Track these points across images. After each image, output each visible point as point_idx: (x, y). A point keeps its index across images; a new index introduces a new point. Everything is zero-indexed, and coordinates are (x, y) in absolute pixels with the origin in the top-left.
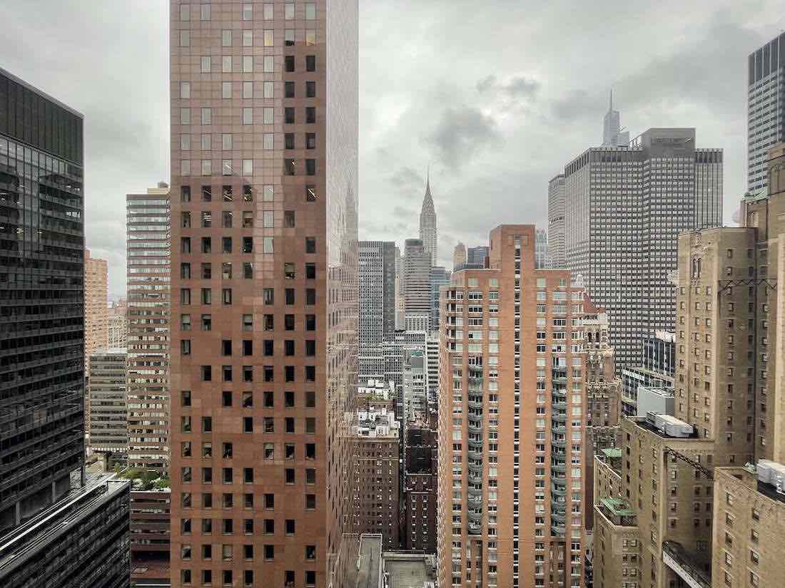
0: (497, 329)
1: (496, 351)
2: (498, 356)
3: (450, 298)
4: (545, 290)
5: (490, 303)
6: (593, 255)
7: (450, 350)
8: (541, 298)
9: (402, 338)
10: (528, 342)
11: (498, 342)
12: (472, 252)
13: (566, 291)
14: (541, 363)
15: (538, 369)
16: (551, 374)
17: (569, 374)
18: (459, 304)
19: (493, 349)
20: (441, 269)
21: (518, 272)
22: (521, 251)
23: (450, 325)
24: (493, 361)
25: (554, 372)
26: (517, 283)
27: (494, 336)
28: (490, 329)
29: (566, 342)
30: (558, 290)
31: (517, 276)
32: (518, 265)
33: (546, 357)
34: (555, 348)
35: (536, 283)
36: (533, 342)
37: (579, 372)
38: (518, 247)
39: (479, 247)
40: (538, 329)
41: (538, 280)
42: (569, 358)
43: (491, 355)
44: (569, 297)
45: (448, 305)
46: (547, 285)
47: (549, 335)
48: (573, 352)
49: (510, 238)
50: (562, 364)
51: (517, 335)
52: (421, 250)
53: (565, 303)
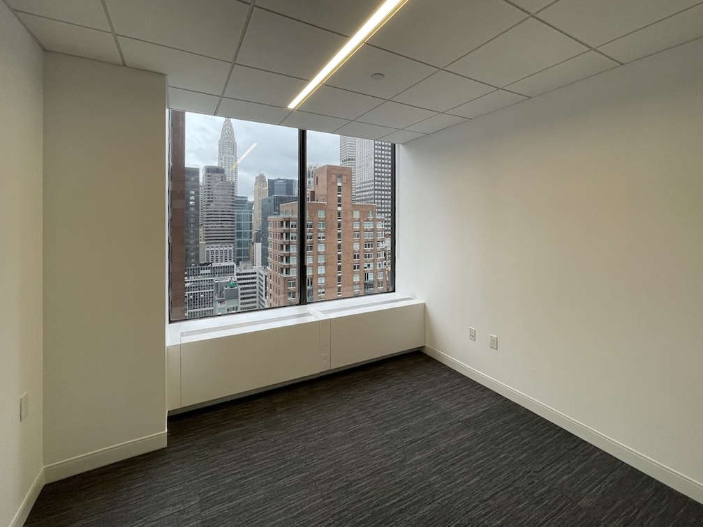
0: (324, 253)
1: (323, 272)
2: (325, 277)
3: (284, 228)
4: (359, 220)
5: (319, 231)
6: (376, 192)
7: (284, 275)
8: (356, 226)
9: (209, 271)
10: (347, 261)
11: (325, 264)
12: (272, 183)
13: (373, 220)
14: (356, 279)
15: (355, 284)
16: (363, 286)
17: (376, 285)
18: (292, 233)
19: (321, 271)
20: (244, 199)
21: (340, 206)
22: (342, 188)
23: (284, 252)
24: (322, 281)
25: (365, 284)
26: (339, 214)
27: (321, 260)
28: (318, 253)
29: (373, 261)
30: (368, 220)
31: (339, 209)
32: (339, 200)
33: (359, 273)
34: (366, 266)
35: (353, 214)
36: (351, 262)
37: (382, 282)
38: (339, 184)
39: (279, 179)
40: (354, 251)
41: (355, 212)
42: (375, 272)
43: (320, 276)
44: (375, 226)
45: (282, 234)
46: (360, 216)
47: (362, 256)
48: (378, 268)
49: (334, 177)
50: (371, 278)
51: (339, 257)
52: (223, 178)
53: (373, 230)
